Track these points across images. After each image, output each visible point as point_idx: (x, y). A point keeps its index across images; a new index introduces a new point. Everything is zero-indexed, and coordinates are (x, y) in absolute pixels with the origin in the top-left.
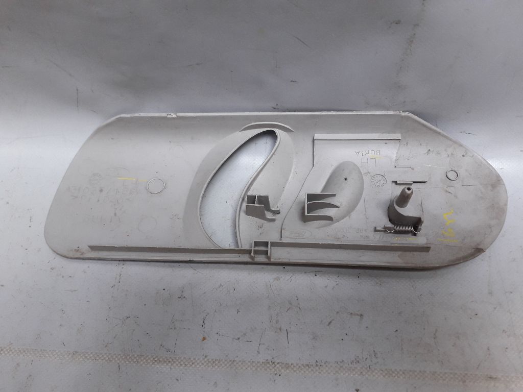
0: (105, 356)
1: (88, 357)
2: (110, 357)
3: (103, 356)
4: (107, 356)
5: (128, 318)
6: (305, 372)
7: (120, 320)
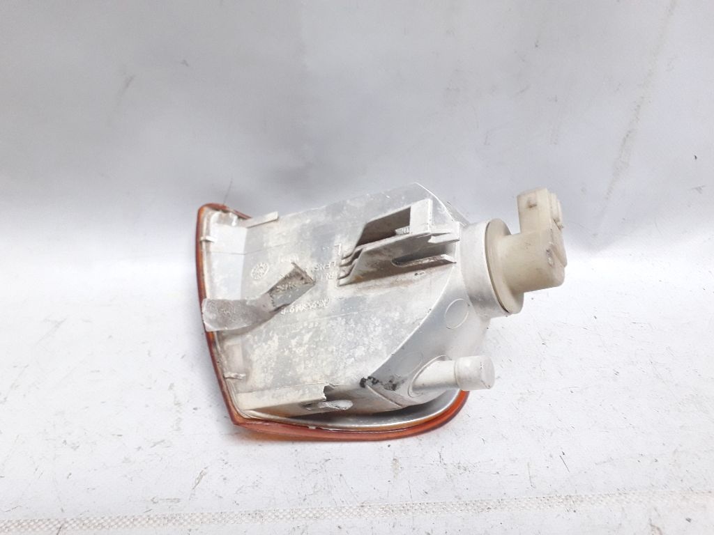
0: (307, 512)
1: (281, 517)
2: (315, 512)
3: (303, 512)
4: (311, 512)
5: (327, 461)
6: (607, 503)
7: (316, 464)
